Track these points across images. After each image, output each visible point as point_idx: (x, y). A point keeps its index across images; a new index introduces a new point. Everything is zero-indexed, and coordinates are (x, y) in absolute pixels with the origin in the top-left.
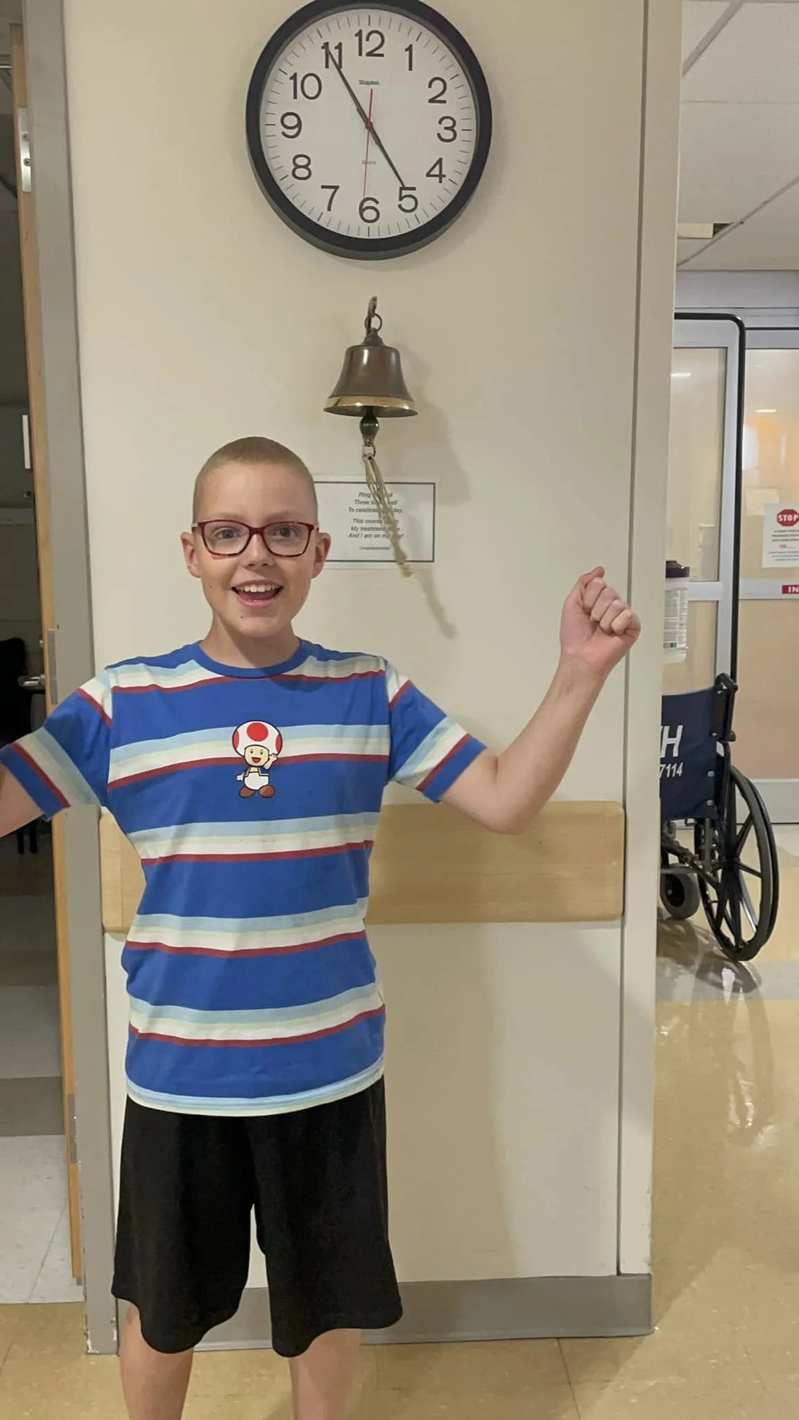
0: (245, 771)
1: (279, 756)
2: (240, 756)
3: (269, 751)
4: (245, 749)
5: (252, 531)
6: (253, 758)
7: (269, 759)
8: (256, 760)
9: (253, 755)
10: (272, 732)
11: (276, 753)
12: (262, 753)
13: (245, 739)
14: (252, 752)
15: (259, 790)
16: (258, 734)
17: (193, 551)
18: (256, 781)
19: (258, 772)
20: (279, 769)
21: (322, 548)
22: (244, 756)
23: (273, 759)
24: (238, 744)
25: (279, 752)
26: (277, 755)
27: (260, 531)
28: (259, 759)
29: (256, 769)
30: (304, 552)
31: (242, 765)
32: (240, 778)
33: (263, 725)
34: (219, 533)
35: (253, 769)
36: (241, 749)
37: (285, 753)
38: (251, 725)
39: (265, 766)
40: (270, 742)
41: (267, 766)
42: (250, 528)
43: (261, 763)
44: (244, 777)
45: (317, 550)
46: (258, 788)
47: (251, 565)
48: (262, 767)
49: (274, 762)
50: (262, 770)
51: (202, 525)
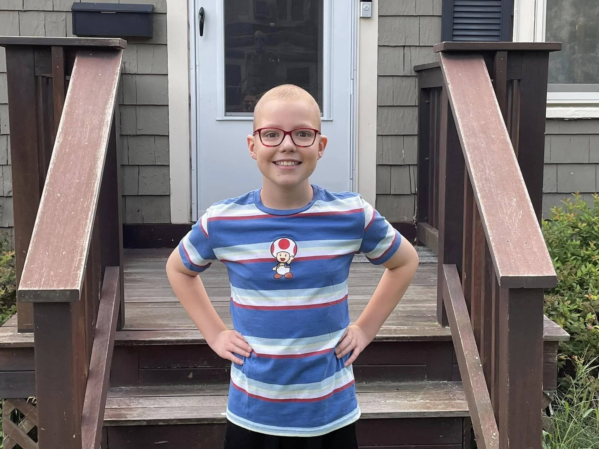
0: (277, 265)
1: (295, 257)
2: (274, 258)
3: (289, 254)
4: (277, 254)
5: (286, 133)
6: (281, 259)
7: (289, 259)
8: (283, 259)
9: (281, 257)
10: (292, 244)
11: (294, 255)
12: (286, 256)
13: (277, 249)
14: (280, 256)
15: (284, 275)
16: (284, 245)
17: (253, 145)
18: (283, 271)
19: (284, 266)
20: (295, 263)
21: (322, 144)
22: (276, 258)
23: (292, 258)
24: (273, 252)
25: (295, 255)
26: (294, 256)
27: (290, 133)
28: (284, 259)
29: (283, 264)
30: (312, 145)
31: (276, 262)
32: (274, 269)
33: (288, 240)
34: (268, 135)
35: (281, 264)
36: (275, 254)
37: (299, 255)
38: (281, 240)
39: (287, 263)
40: (290, 250)
41: (289, 262)
42: (284, 132)
43: (285, 261)
44: (277, 269)
45: (320, 144)
46: (284, 274)
47: (284, 151)
48: (286, 263)
49: (292, 260)
50: (286, 264)
51: (259, 131)
